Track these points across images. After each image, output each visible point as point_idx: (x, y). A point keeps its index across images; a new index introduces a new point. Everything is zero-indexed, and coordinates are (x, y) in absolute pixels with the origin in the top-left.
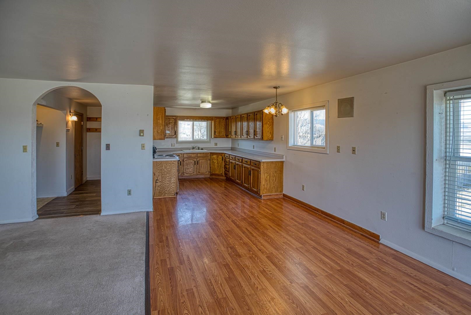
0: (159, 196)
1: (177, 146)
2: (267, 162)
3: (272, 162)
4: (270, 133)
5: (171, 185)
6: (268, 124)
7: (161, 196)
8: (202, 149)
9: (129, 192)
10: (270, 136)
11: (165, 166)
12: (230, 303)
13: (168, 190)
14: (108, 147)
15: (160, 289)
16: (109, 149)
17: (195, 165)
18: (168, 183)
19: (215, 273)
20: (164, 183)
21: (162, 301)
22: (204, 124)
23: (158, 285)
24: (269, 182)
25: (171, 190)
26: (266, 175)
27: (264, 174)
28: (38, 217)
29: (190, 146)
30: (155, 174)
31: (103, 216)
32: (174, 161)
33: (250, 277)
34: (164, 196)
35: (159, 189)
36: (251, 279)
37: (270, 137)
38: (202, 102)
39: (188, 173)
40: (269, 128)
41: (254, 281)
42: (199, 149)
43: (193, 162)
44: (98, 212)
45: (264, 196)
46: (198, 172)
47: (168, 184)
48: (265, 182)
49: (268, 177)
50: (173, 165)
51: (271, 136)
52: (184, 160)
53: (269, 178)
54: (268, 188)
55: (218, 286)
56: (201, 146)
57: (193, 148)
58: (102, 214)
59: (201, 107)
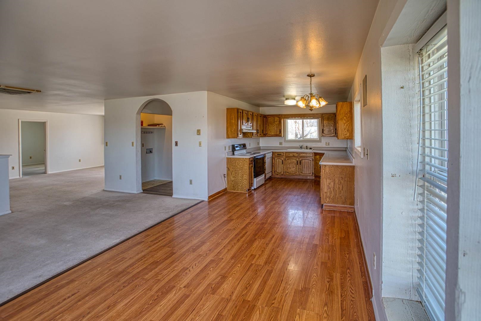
0: (233, 190)
1: (285, 145)
2: (330, 165)
3: (337, 166)
4: (348, 130)
5: (244, 181)
6: (345, 120)
7: (234, 190)
8: (311, 149)
9: (191, 182)
10: (348, 134)
11: (238, 163)
13: (240, 186)
14: (176, 144)
16: (177, 146)
17: (297, 165)
18: (241, 179)
20: (237, 179)
24: (333, 190)
25: (243, 186)
26: (328, 181)
27: (326, 179)
28: (142, 191)
29: (298, 145)
30: (229, 169)
31: (174, 198)
32: (246, 158)
34: (237, 191)
35: (233, 183)
37: (347, 136)
38: (286, 99)
39: (290, 172)
40: (345, 125)
42: (307, 149)
43: (296, 161)
45: (325, 206)
46: (300, 172)
47: (241, 180)
48: (328, 190)
49: (332, 183)
50: (245, 162)
51: (350, 134)
52: (286, 159)
53: (332, 185)
54: (331, 197)
56: (309, 145)
57: (301, 148)
58: (173, 196)
59: (285, 104)
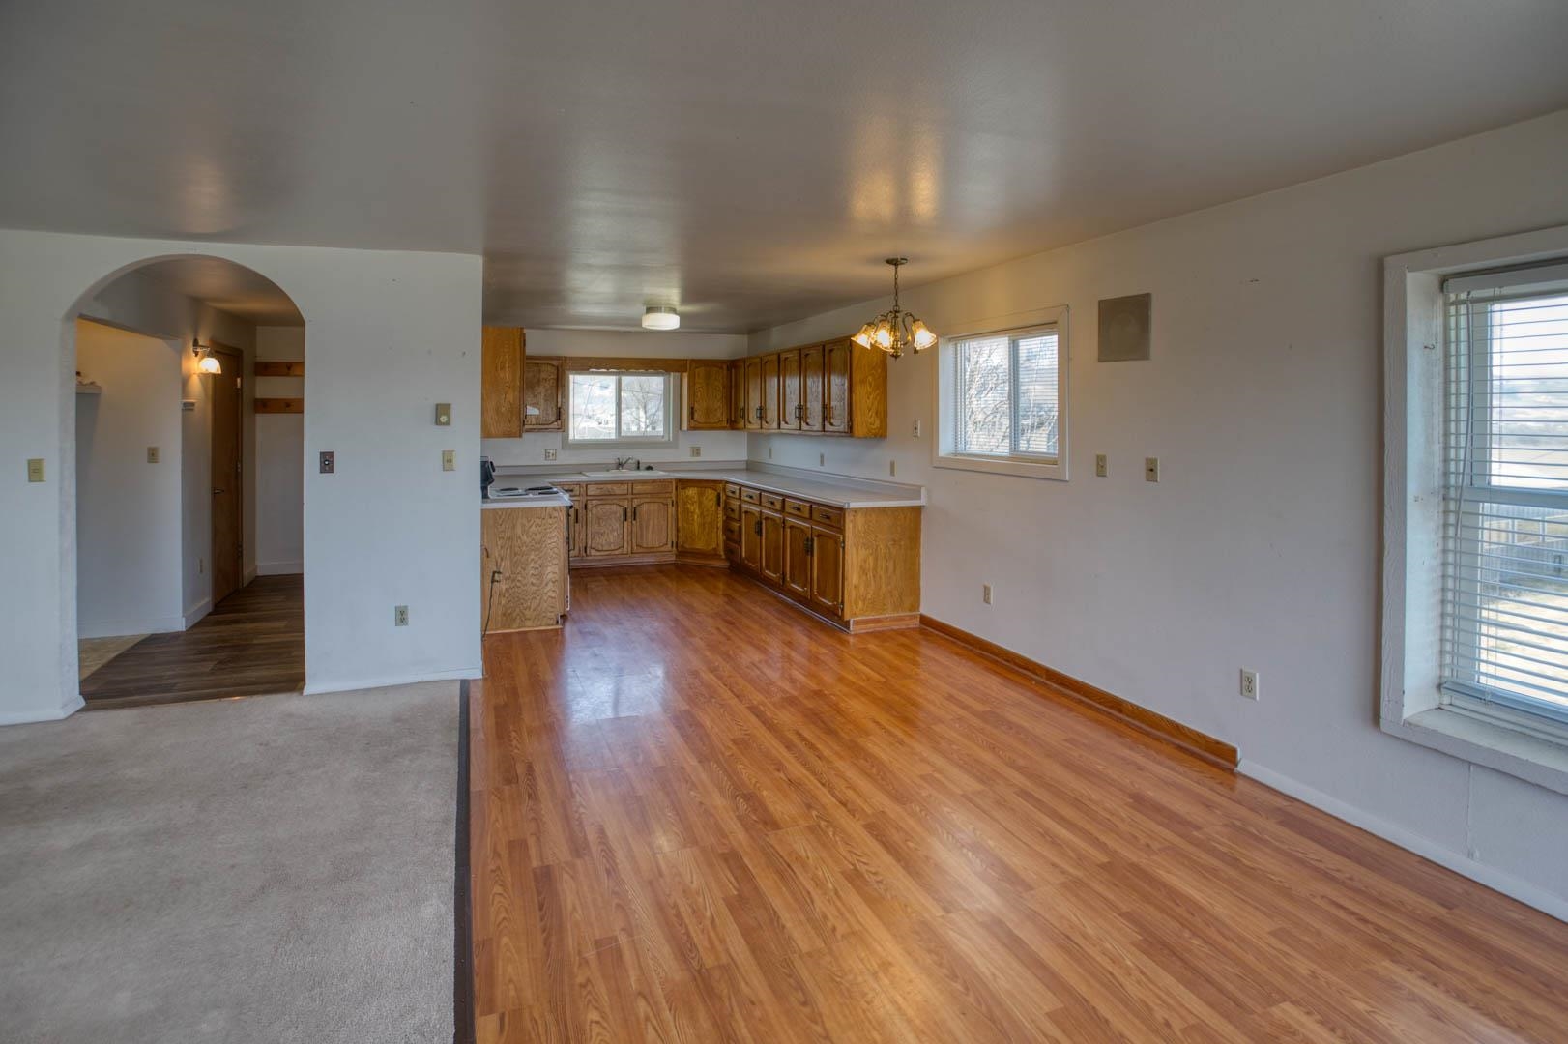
0: (503, 627)
1: (565, 458)
2: (867, 509)
3: (883, 510)
4: (876, 413)
5: (546, 591)
6: (871, 386)
7: (509, 628)
8: (649, 468)
9: (402, 616)
10: (877, 424)
11: (523, 525)
12: (743, 985)
13: (532, 607)
14: (327, 462)
15: (505, 940)
16: (331, 470)
17: (626, 523)
18: (534, 581)
19: (692, 882)
20: (518, 584)
21: (511, 981)
22: (656, 383)
23: (498, 925)
24: (874, 576)
25: (545, 605)
26: (863, 553)
27: (857, 549)
28: (82, 703)
29: (610, 457)
30: (489, 550)
31: (312, 696)
32: (554, 509)
33: (809, 893)
34: (519, 628)
35: (503, 602)
36: (812, 902)
37: (874, 427)
38: (650, 310)
39: (601, 548)
40: (871, 397)
41: (824, 909)
42: (638, 468)
43: (620, 510)
44: (294, 682)
45: (855, 623)
46: (634, 545)
47: (535, 588)
48: (860, 577)
49: (871, 560)
50: (550, 521)
51: (881, 422)
52: (589, 506)
53: (872, 564)
54: (869, 597)
55: (701, 926)
56: (646, 456)
57: (620, 465)
58: (308, 690)
59: (643, 326)
